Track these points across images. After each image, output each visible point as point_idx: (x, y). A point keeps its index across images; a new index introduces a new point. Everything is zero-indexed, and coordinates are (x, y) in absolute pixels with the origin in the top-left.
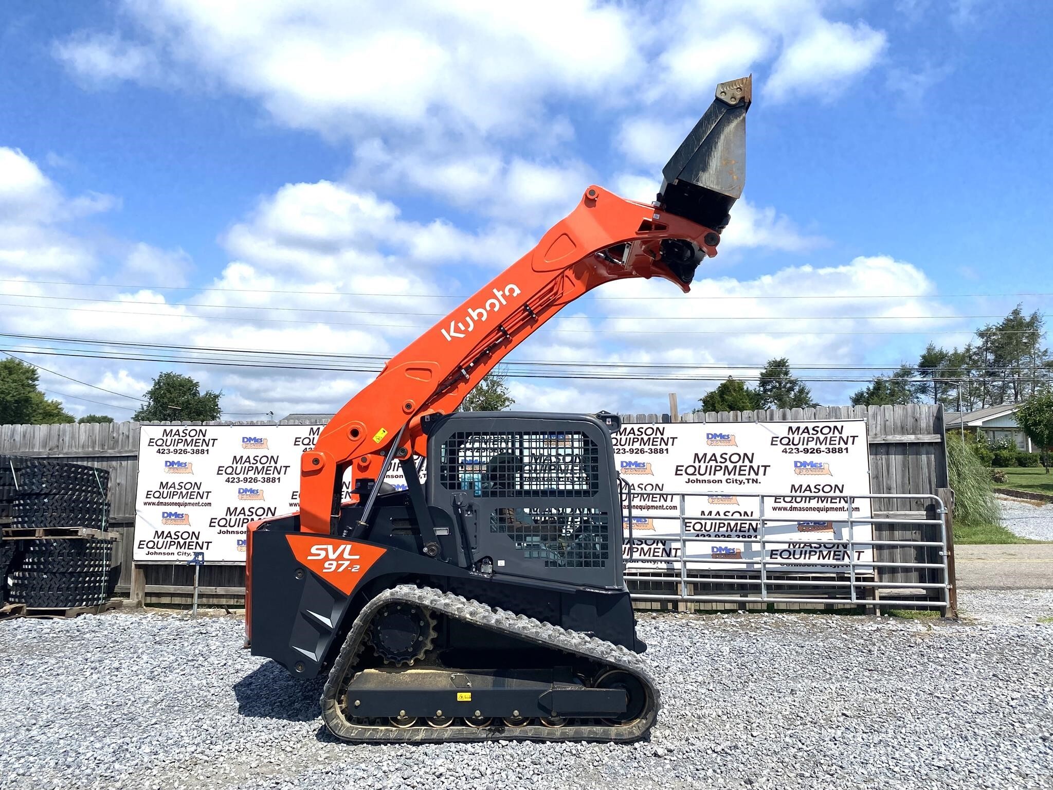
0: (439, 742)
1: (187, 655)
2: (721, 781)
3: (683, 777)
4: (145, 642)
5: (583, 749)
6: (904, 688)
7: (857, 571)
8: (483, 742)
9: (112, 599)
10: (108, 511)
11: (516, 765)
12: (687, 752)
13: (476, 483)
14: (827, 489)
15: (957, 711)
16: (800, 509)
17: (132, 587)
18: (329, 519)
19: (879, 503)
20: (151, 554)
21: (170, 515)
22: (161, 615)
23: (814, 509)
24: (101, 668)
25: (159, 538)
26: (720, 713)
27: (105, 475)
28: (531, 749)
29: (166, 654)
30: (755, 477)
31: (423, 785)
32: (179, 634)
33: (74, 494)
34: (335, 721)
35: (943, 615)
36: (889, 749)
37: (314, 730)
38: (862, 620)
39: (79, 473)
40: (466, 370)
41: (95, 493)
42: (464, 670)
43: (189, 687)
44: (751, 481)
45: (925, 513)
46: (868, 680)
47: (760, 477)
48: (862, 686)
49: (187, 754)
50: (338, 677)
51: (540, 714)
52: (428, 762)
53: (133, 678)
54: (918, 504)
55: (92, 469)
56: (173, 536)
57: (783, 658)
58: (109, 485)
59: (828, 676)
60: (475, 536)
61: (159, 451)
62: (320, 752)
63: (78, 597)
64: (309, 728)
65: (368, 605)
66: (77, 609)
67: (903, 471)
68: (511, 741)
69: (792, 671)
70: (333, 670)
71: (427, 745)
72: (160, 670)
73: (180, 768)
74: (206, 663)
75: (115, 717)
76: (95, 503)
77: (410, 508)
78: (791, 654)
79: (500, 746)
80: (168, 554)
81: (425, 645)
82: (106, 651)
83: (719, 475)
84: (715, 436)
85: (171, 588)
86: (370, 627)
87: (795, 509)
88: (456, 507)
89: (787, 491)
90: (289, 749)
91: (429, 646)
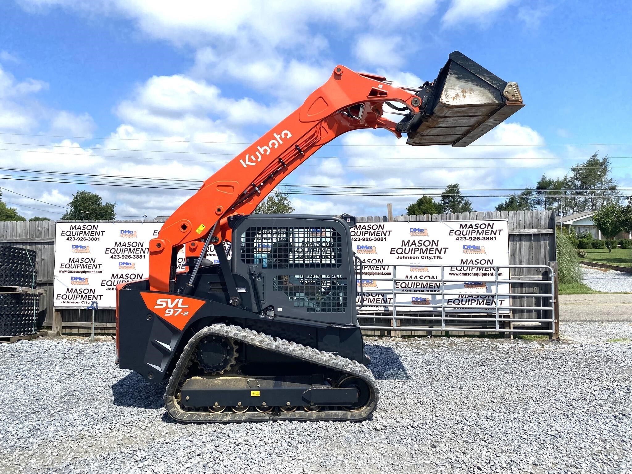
0: (239, 422)
1: (84, 366)
2: (416, 446)
3: (393, 444)
4: (59, 358)
5: (330, 425)
6: (529, 384)
7: (500, 312)
8: (267, 422)
9: (41, 330)
10: (36, 276)
11: (287, 437)
12: (395, 427)
13: (264, 260)
14: (483, 262)
15: (561, 399)
16: (466, 274)
17: (53, 323)
18: (168, 283)
19: (514, 271)
20: (65, 302)
21: (76, 278)
22: (71, 341)
23: (475, 274)
24: (29, 375)
25: (69, 293)
26: (416, 402)
27: (34, 254)
28: (298, 426)
29: (71, 366)
30: (439, 255)
31: (228, 451)
32: (80, 353)
33: (13, 266)
34: (173, 410)
35: (550, 338)
36: (520, 423)
37: (161, 415)
38: (502, 342)
39: (16, 253)
40: (258, 187)
41: (27, 265)
42: (256, 377)
43: (84, 387)
44: (436, 257)
45: (541, 276)
46: (507, 379)
47: (442, 255)
48: (503, 383)
49: (77, 432)
50: (175, 382)
51: (303, 404)
52: (232, 435)
53: (48, 381)
54: (538, 271)
55: (24, 250)
56: (79, 292)
57: (455, 366)
58: (37, 260)
59: (482, 377)
60: (263, 293)
61: (68, 239)
62: (163, 429)
63: (18, 330)
64: (157, 413)
65: (194, 337)
66: (17, 337)
67: (529, 251)
68: (285, 421)
69: (460, 374)
70: (171, 378)
71: (232, 424)
72: (66, 376)
73: (72, 441)
74: (96, 371)
75: (34, 407)
76: (27, 271)
77: (221, 275)
78: (460, 363)
79: (278, 424)
80: (76, 303)
81: (231, 361)
82: (33, 364)
83: (417, 254)
84: (415, 230)
85: (78, 324)
86: (195, 350)
87: (463, 274)
88: (251, 274)
89: (458, 263)
90: (143, 427)
91: (234, 362)
